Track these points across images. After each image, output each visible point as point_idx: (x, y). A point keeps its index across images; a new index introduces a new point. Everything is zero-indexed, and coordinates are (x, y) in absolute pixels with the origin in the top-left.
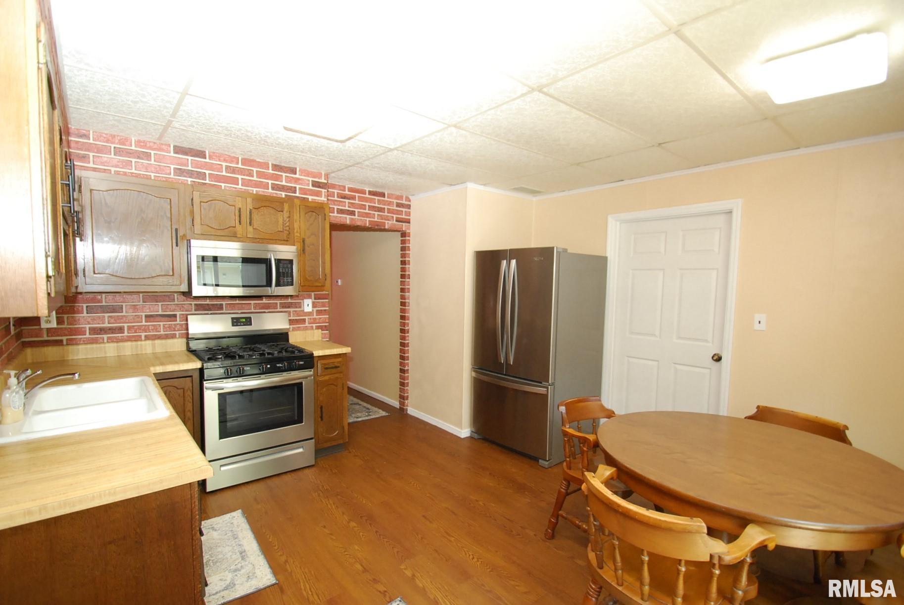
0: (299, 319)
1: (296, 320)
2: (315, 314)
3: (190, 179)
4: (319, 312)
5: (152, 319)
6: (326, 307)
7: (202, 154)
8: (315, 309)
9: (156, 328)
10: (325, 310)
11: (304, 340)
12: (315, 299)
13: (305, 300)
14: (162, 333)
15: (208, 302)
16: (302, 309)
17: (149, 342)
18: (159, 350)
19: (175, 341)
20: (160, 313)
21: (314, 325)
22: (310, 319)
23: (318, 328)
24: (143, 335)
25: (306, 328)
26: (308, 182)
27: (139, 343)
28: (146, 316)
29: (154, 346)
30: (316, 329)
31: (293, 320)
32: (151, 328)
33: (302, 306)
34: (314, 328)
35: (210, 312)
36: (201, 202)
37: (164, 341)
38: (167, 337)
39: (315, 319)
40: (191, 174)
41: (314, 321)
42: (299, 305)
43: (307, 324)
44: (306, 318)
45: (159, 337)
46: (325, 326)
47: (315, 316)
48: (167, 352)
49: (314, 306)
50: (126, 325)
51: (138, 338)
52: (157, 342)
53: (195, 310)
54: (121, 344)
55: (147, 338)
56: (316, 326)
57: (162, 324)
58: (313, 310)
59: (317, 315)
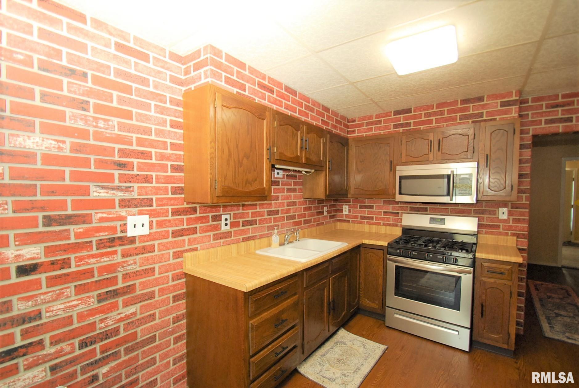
0: (492, 225)
1: (489, 225)
2: (511, 221)
3: (401, 129)
4: (516, 221)
5: (386, 214)
6: (526, 217)
7: (409, 111)
8: (511, 218)
9: (388, 220)
10: (524, 219)
11: (496, 244)
12: (512, 208)
13: (500, 209)
14: (391, 223)
15: (418, 206)
16: (497, 216)
17: (384, 227)
18: (388, 232)
19: (397, 228)
20: (391, 211)
21: (510, 232)
22: (505, 226)
23: (513, 235)
24: (382, 222)
25: (500, 234)
26: (495, 105)
27: (379, 226)
28: (384, 212)
29: (386, 230)
30: (511, 236)
31: (487, 224)
32: (386, 219)
33: (497, 214)
34: (510, 234)
35: (419, 213)
36: (407, 142)
37: (391, 227)
38: (393, 225)
39: (511, 226)
40: (402, 125)
41: (510, 228)
42: (494, 213)
43: (501, 230)
44: (501, 224)
45: (390, 225)
46: (524, 235)
47: (511, 224)
48: (391, 234)
49: (510, 213)
50: (375, 216)
51: (379, 224)
52: (388, 227)
53: (410, 211)
54: (371, 226)
55: (384, 224)
56: (511, 233)
57: (391, 217)
58: (508, 218)
59: (513, 223)
